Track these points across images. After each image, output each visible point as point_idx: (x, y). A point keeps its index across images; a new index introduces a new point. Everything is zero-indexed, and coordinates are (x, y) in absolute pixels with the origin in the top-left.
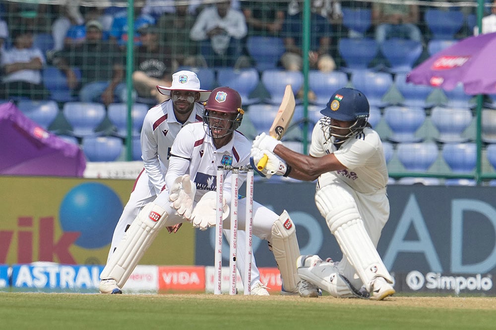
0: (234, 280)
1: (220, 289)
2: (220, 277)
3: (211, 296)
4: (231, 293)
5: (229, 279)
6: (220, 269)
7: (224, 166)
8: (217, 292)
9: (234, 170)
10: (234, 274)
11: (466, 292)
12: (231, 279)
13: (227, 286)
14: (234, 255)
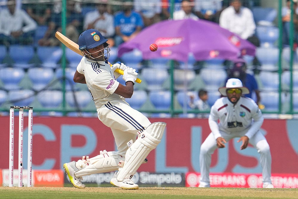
0: (21, 178)
1: (12, 183)
2: (12, 176)
3: (7, 188)
4: (19, 186)
5: (18, 177)
6: (12, 171)
7: (14, 107)
8: (10, 185)
9: (21, 109)
10: (21, 174)
11: (165, 184)
12: (19, 177)
13: (17, 182)
14: (21, 162)
